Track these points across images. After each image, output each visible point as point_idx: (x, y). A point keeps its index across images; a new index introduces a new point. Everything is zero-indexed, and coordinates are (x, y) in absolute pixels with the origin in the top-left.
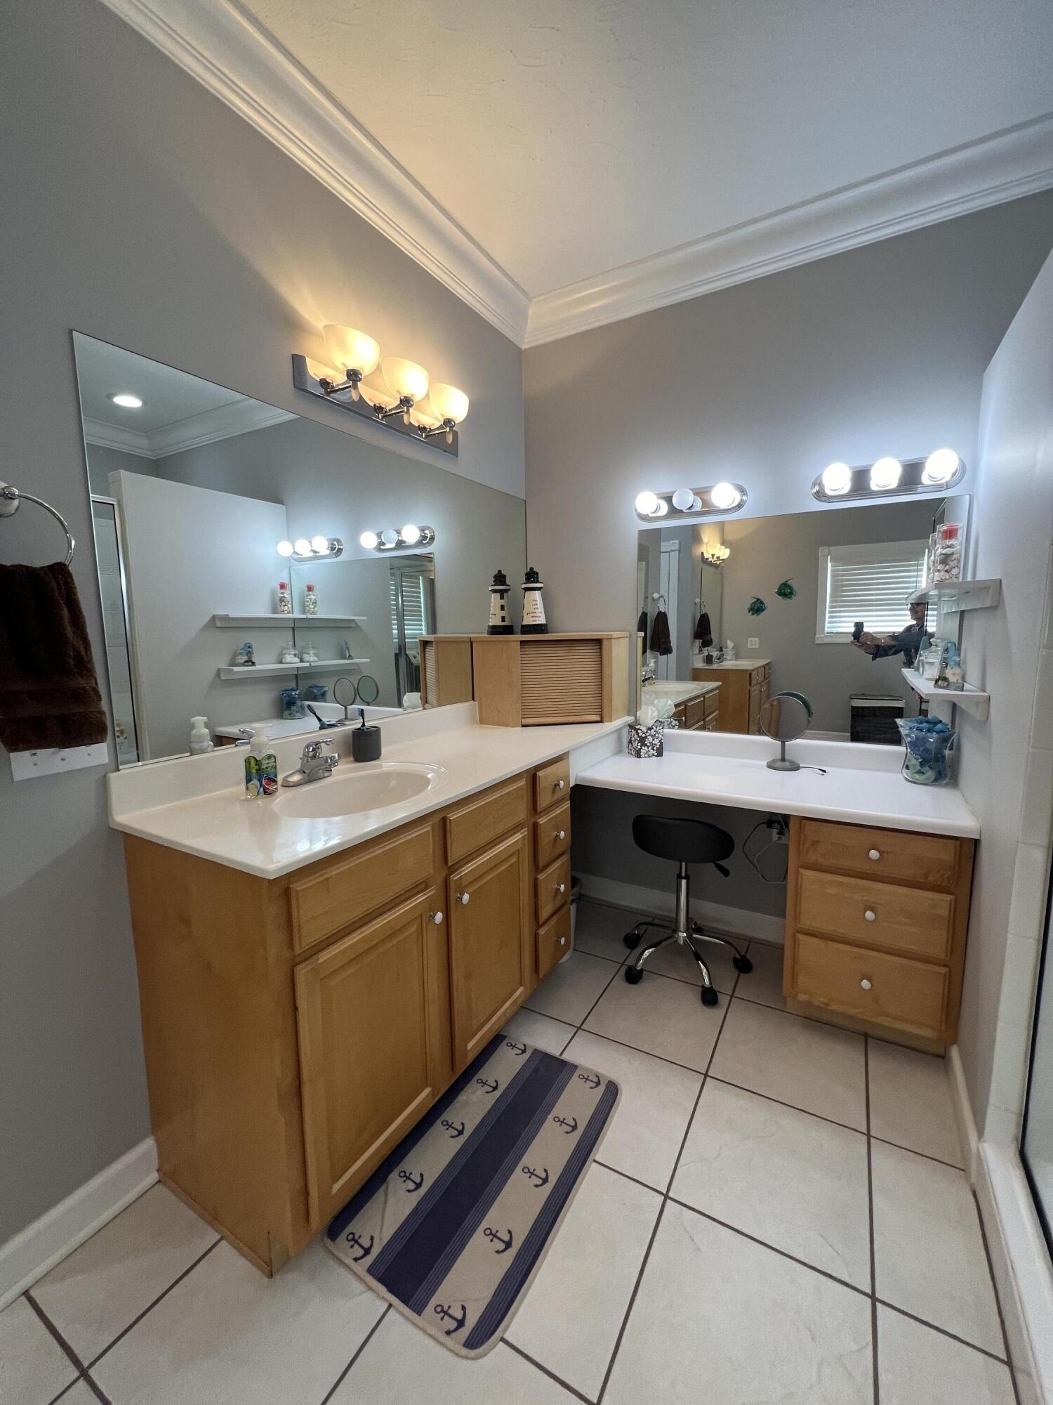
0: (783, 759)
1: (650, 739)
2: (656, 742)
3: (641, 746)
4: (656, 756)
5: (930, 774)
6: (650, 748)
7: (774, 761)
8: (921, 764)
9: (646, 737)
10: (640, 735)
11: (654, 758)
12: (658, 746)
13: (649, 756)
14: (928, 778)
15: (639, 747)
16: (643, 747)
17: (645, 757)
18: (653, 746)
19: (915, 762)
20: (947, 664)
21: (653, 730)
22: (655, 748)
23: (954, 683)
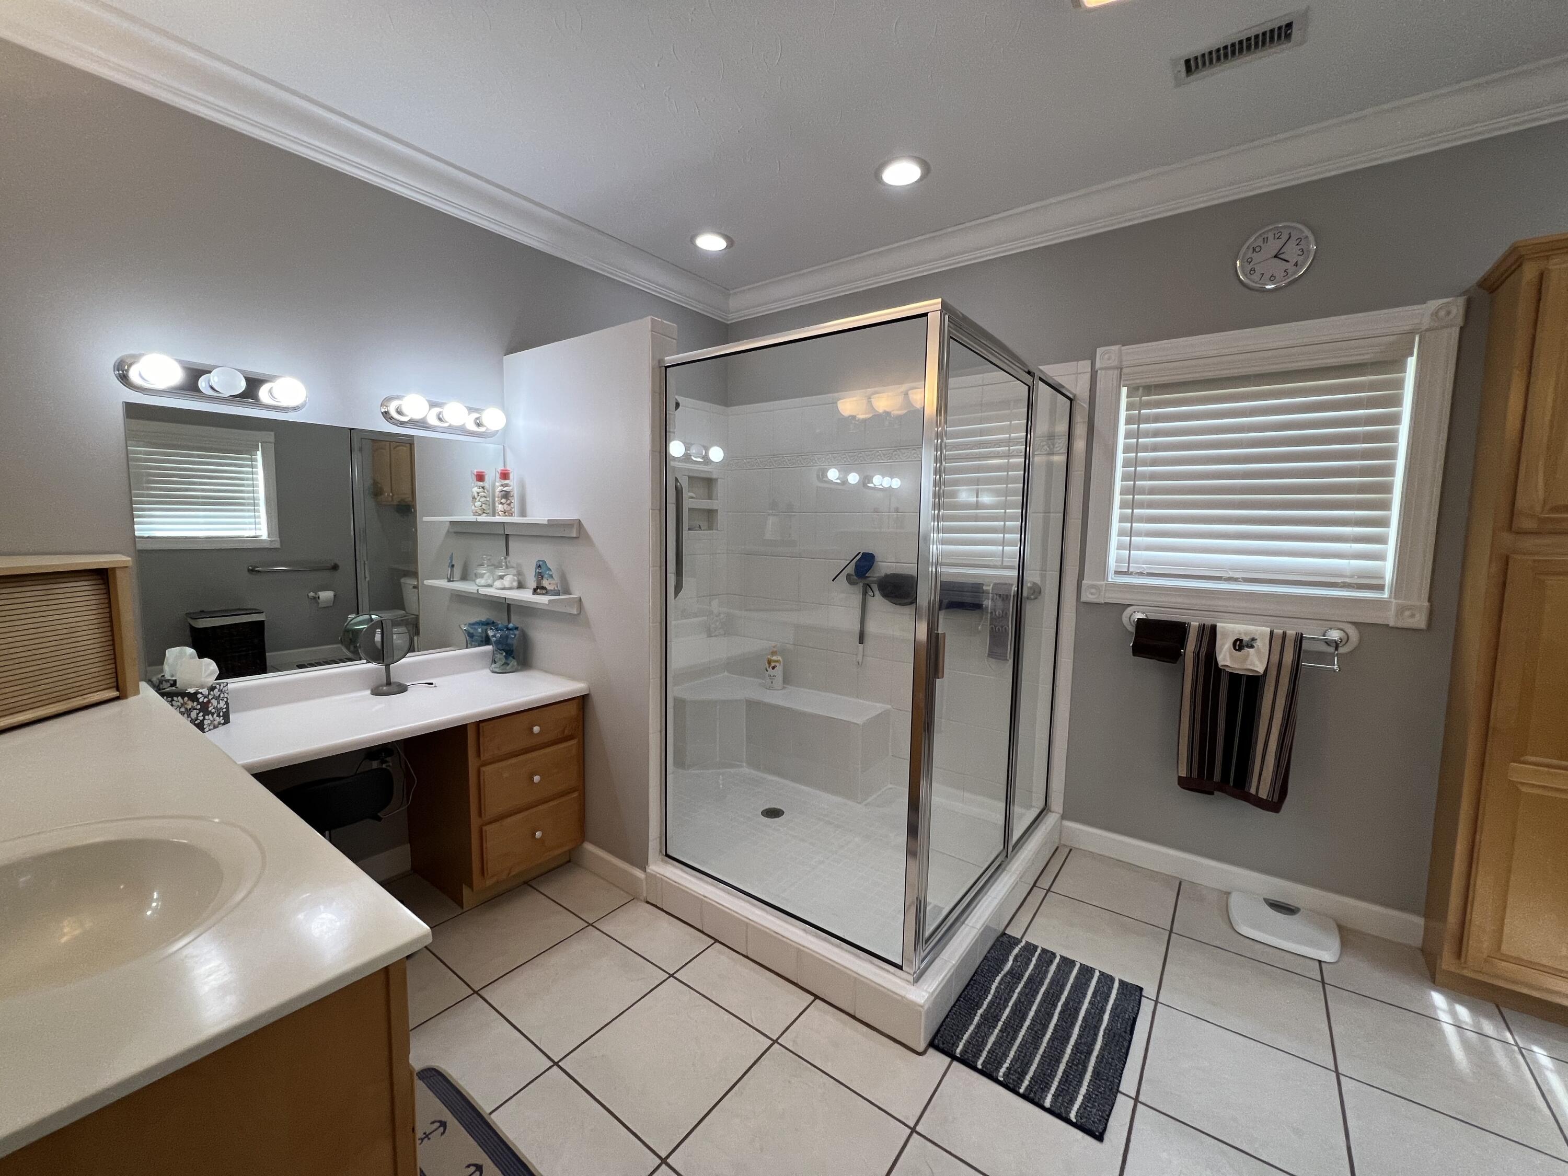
0: (389, 683)
1: (214, 702)
2: (222, 704)
3: (204, 716)
4: (224, 724)
5: (513, 663)
6: (215, 715)
7: (377, 687)
8: (506, 657)
9: (209, 702)
10: (201, 700)
11: (221, 728)
12: (224, 710)
13: (215, 727)
14: (513, 666)
15: (201, 718)
16: (207, 717)
17: (210, 730)
18: (218, 710)
19: (501, 656)
20: (542, 577)
21: (216, 690)
22: (221, 714)
23: (551, 590)
